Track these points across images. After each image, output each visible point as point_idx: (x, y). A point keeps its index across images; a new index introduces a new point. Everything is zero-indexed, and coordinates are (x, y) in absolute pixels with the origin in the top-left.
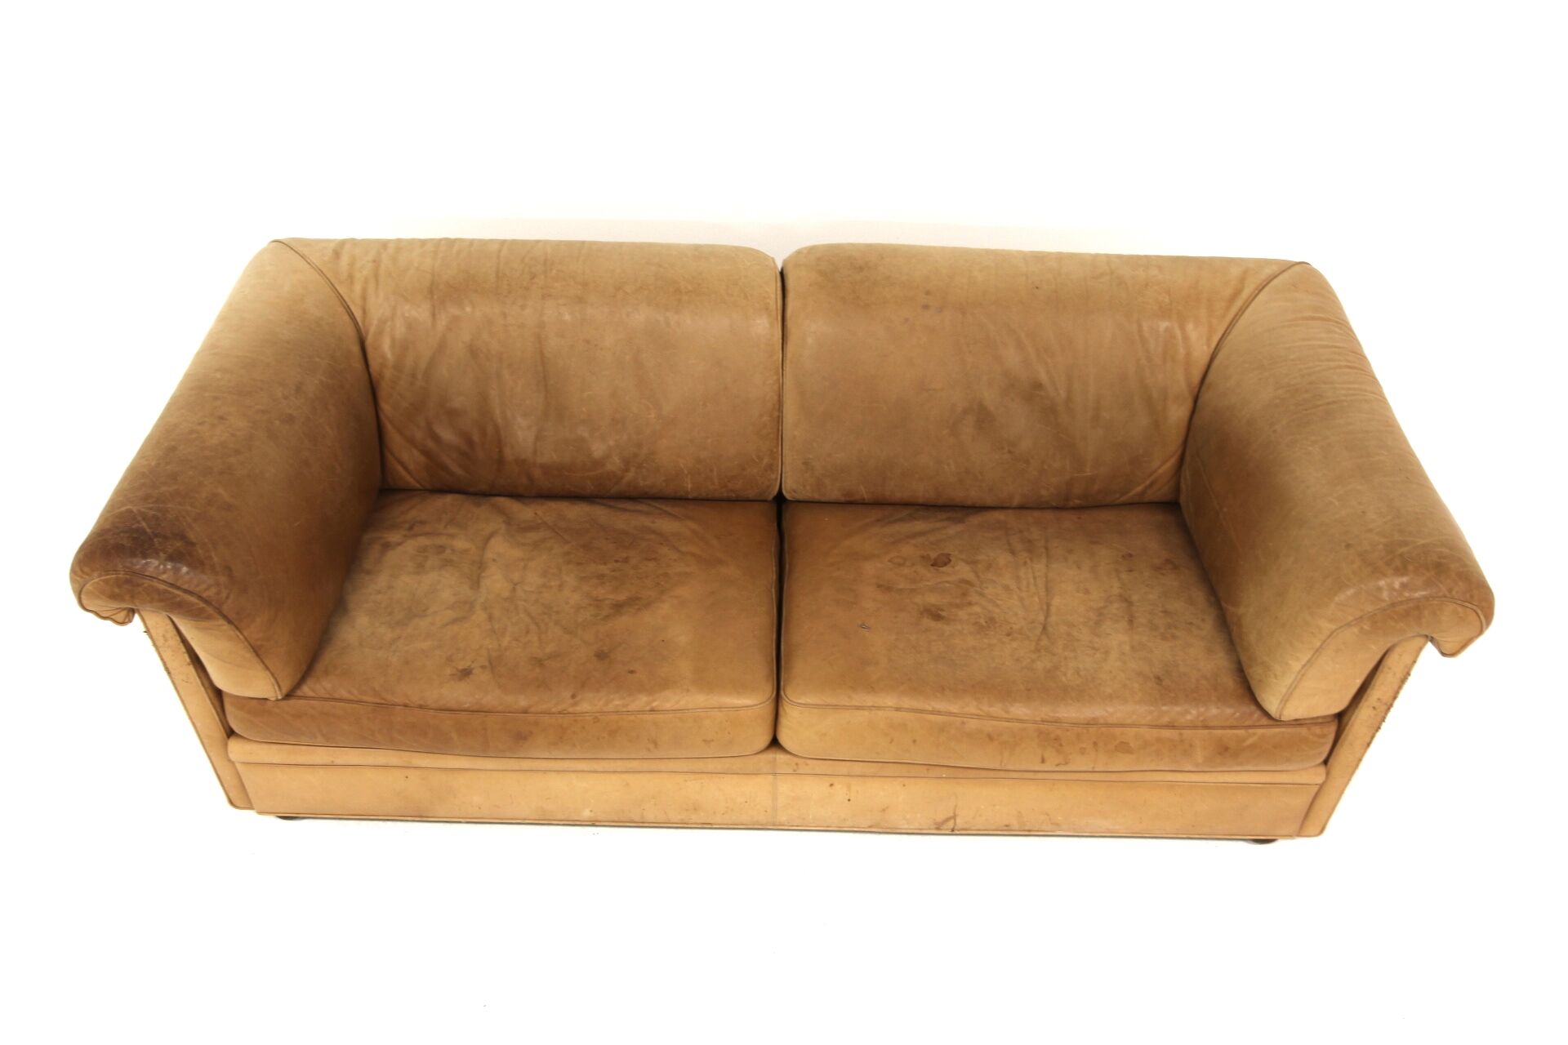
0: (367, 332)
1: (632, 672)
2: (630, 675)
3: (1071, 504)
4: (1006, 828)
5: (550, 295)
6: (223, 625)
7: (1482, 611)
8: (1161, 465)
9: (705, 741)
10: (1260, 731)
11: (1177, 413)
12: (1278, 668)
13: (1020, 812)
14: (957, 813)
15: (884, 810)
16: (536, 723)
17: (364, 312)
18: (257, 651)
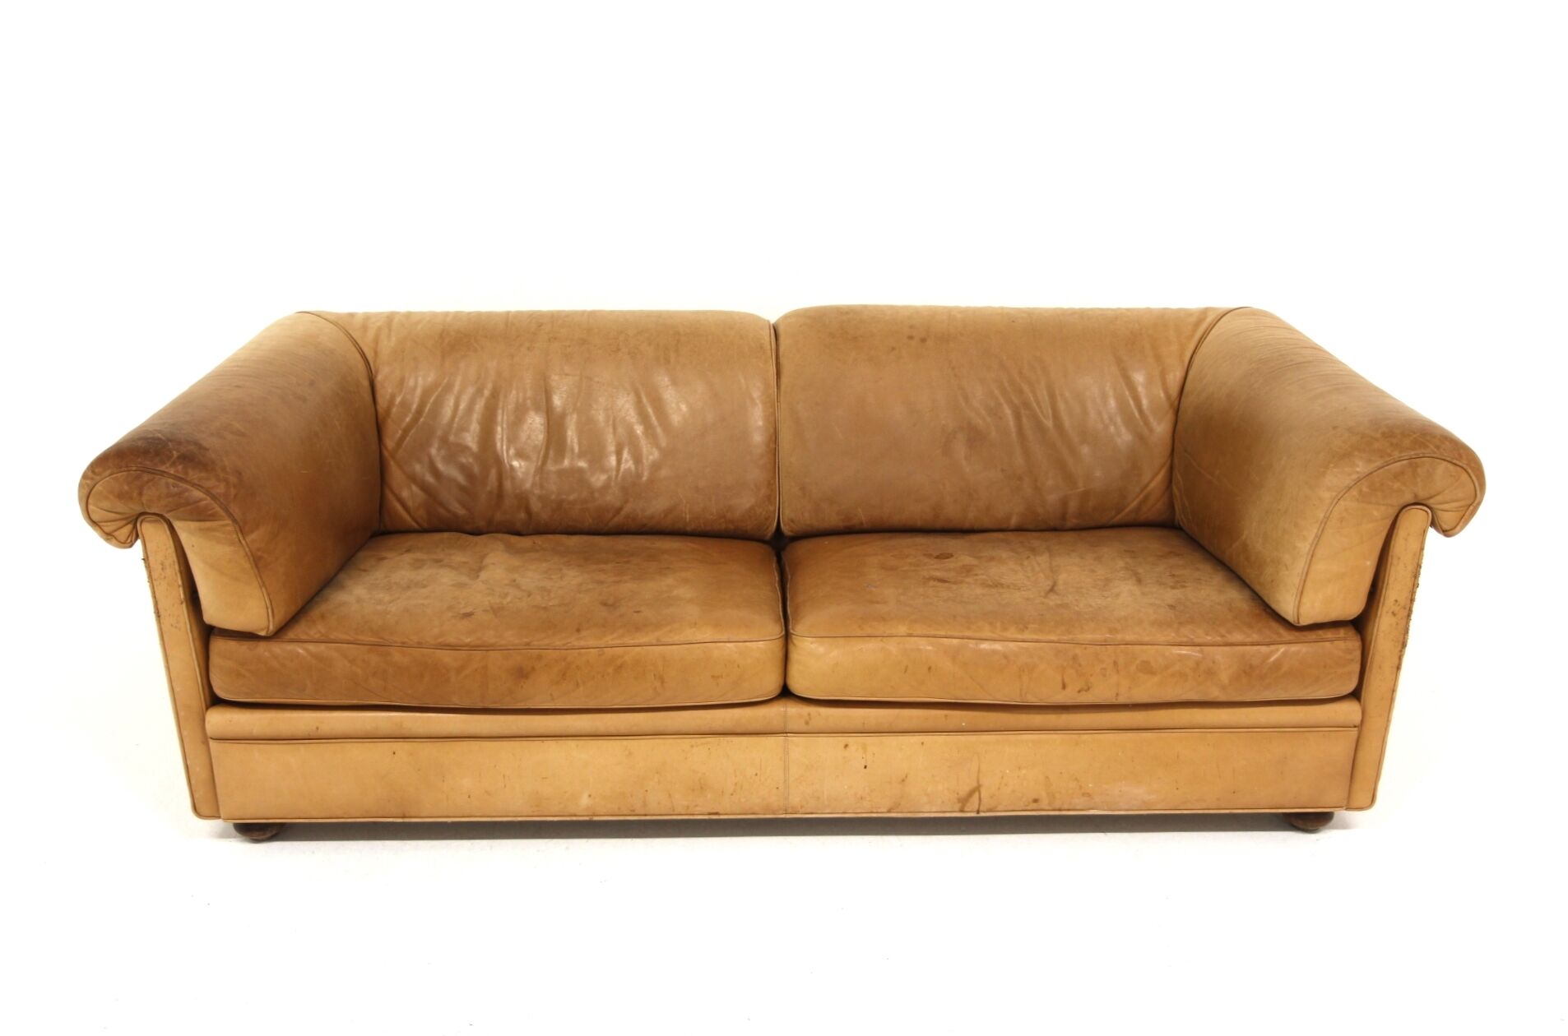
0: (377, 372)
1: (638, 612)
2: (635, 614)
3: (1069, 524)
4: (1034, 806)
5: (555, 339)
6: (227, 525)
7: (1473, 471)
8: (1153, 479)
9: (713, 677)
10: (1282, 649)
11: (1161, 428)
12: (1287, 558)
13: (1047, 777)
14: (981, 783)
15: (903, 781)
16: (539, 657)
17: (376, 353)
18: (258, 562)
